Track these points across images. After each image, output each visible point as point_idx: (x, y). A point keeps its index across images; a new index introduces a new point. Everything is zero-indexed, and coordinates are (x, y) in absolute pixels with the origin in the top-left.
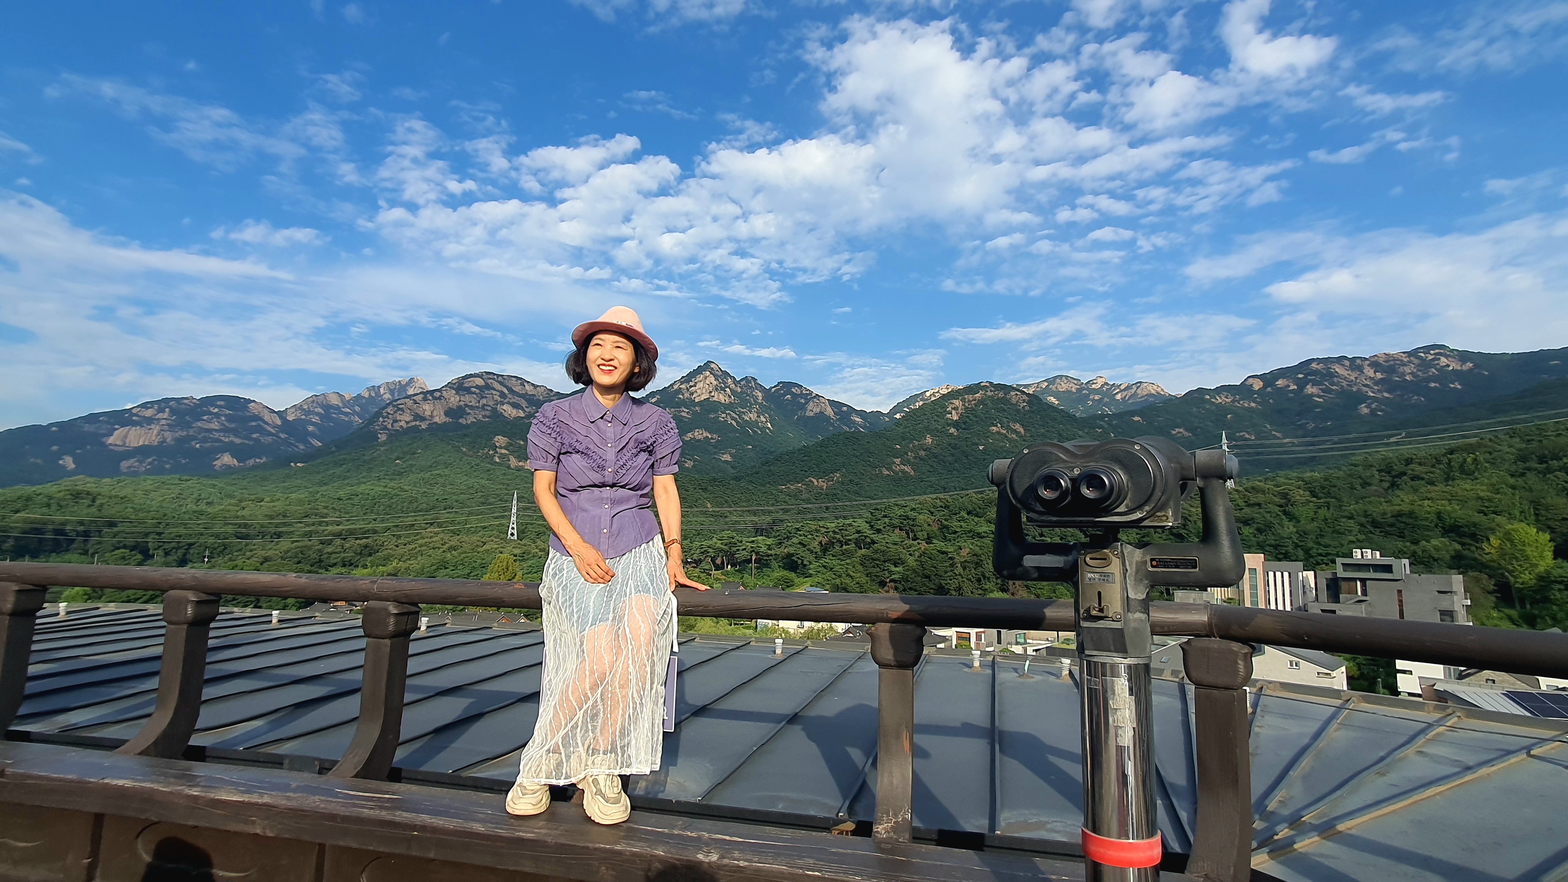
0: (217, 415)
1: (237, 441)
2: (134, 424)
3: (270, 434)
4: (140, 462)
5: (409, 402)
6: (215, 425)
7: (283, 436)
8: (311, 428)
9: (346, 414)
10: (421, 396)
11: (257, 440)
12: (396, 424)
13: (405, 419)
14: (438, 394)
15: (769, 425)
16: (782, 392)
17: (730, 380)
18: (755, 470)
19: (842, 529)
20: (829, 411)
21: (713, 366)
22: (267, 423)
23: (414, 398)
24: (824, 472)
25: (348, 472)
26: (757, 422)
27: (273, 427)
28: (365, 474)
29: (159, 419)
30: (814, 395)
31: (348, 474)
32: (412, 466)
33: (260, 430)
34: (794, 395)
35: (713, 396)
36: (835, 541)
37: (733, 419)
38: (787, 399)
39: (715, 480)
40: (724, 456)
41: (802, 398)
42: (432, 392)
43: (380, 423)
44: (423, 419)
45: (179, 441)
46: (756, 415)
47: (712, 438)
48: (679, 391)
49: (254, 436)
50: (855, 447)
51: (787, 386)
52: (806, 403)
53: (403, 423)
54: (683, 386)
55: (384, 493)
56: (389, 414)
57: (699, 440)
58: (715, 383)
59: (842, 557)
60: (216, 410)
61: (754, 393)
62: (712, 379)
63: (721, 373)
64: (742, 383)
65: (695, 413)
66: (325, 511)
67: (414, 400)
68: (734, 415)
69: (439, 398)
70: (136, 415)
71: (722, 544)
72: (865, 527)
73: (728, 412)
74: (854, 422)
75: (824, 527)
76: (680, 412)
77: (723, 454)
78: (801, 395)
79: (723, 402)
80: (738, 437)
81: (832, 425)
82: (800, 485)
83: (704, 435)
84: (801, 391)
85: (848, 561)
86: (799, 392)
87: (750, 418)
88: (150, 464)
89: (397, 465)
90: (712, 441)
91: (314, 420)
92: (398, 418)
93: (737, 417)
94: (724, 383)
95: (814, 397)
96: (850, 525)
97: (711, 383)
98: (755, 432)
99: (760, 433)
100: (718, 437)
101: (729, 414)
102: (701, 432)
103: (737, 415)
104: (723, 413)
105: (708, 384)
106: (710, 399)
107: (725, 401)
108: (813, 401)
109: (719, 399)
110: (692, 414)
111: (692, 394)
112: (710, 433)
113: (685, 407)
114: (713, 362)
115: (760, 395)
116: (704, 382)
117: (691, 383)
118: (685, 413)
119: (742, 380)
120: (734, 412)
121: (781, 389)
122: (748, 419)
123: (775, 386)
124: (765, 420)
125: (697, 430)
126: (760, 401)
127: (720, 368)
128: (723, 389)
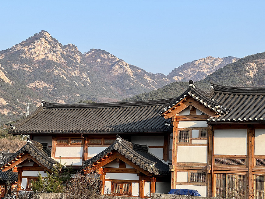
15: (89, 80)
16: (94, 56)
17: (59, 46)
20: (130, 72)
21: (46, 34)
26: (80, 77)
30: (118, 60)
34: (103, 59)
35: (48, 57)
37: (64, 74)
38: (98, 63)
46: (78, 72)
47: (49, 88)
48: (21, 51)
51: (98, 53)
52: (113, 65)
54: (26, 48)
57: (39, 89)
58: (49, 47)
61: (75, 56)
62: (46, 44)
63: (52, 40)
64: (67, 48)
65: (35, 69)
68: (64, 72)
73: (60, 69)
74: (147, 80)
76: (23, 67)
78: (108, 59)
79: (56, 61)
80: (69, 87)
81: (132, 82)
83: (43, 85)
84: (108, 57)
86: (106, 57)
87: (75, 75)
90: (49, 90)
93: (66, 73)
94: (55, 48)
95: (118, 61)
97: (46, 47)
98: (80, 85)
99: (83, 85)
100: (54, 87)
101: (61, 71)
102: (41, 83)
103: (66, 71)
104: (57, 69)
105: (44, 48)
106: (46, 59)
107: (57, 60)
108: (118, 64)
109: (52, 59)
110: (32, 69)
111: (32, 54)
112: (48, 83)
113: (27, 64)
114: (46, 32)
115: (79, 58)
116: (41, 46)
117: (31, 47)
118: (27, 68)
119: (66, 46)
120: (64, 69)
121: (92, 55)
122: (73, 75)
123: (89, 52)
124: (86, 76)
125: (38, 81)
126: (79, 62)
127: (51, 36)
128: (55, 52)
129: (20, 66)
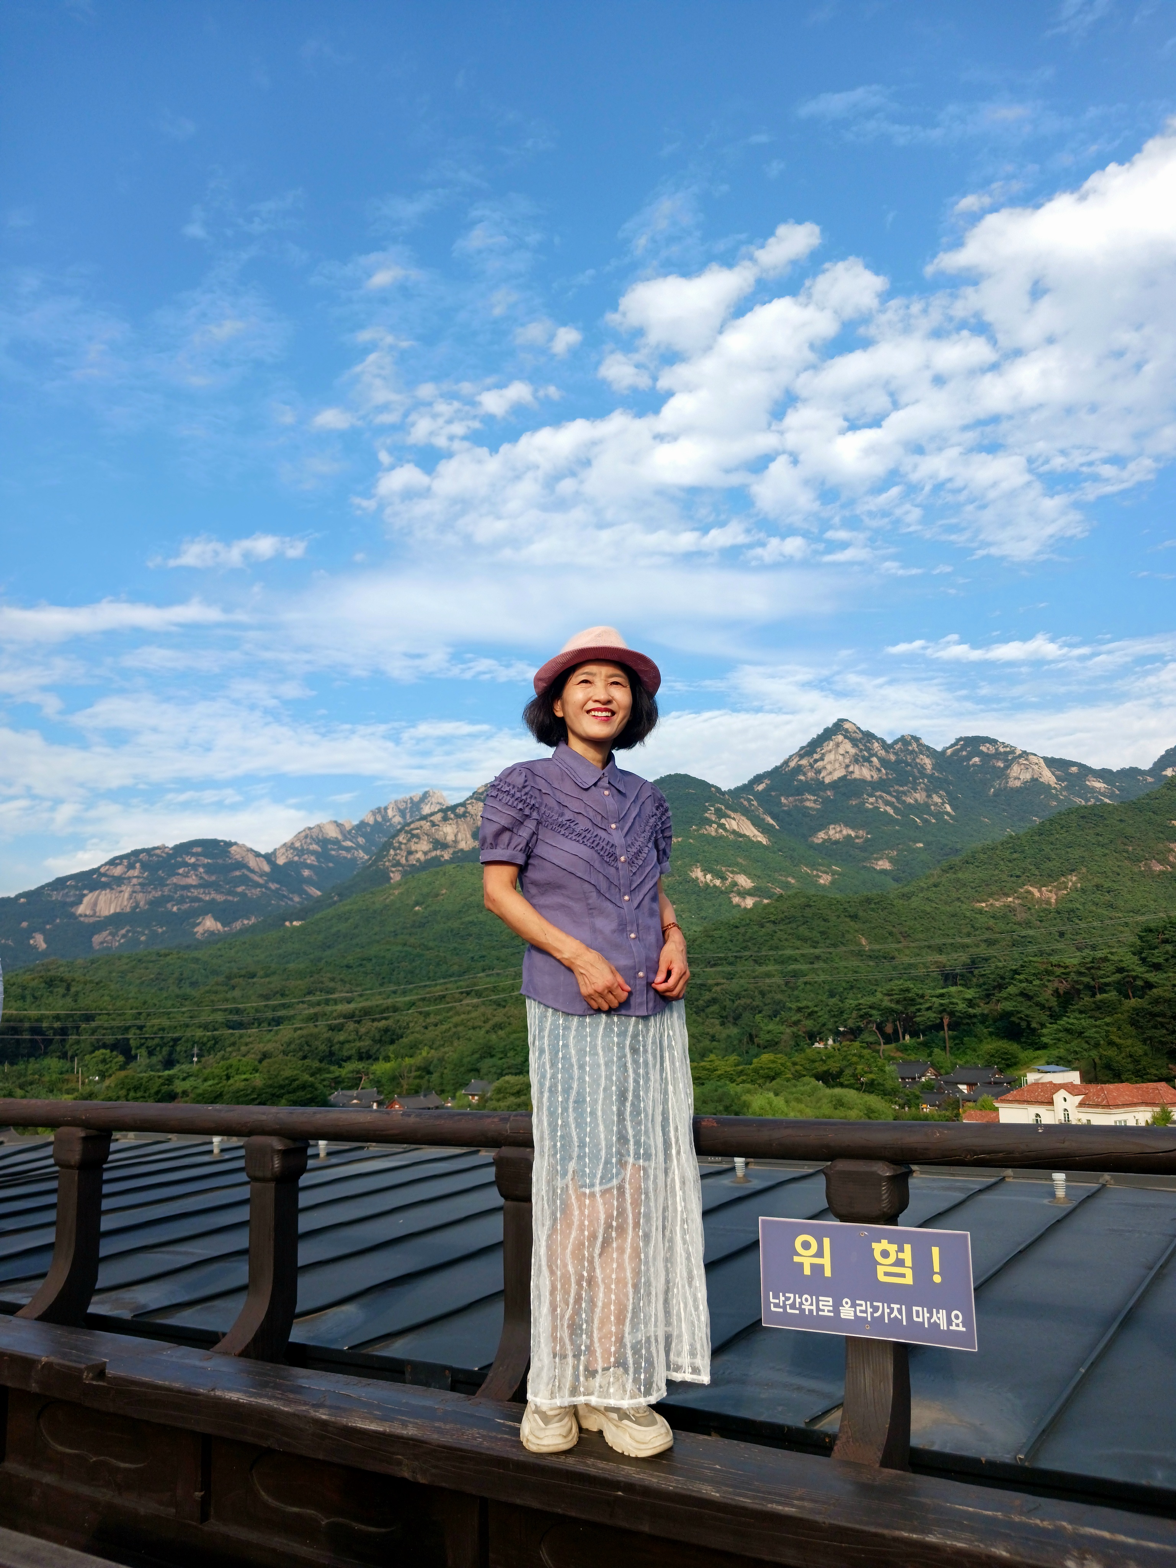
0: (194, 867)
1: (220, 898)
2: (104, 886)
3: (257, 885)
4: (113, 934)
5: (426, 825)
6: (192, 880)
7: (273, 886)
8: (306, 873)
9: (348, 849)
10: (439, 816)
11: (243, 895)
12: (411, 857)
13: (422, 848)
14: (461, 810)
15: (948, 808)
16: (964, 753)
17: (876, 745)
18: (931, 881)
19: (1092, 968)
20: (1048, 776)
21: (847, 726)
22: (253, 871)
23: (432, 818)
24: (1050, 876)
25: (356, 927)
26: (927, 805)
27: (261, 876)
28: (377, 929)
29: (129, 878)
30: (1018, 752)
31: (356, 931)
32: (435, 913)
33: (245, 880)
34: (985, 756)
35: (852, 772)
36: (1081, 987)
37: (887, 803)
38: (974, 765)
39: (868, 900)
40: (880, 863)
41: (998, 759)
42: (453, 808)
43: (391, 858)
44: (444, 846)
45: (154, 903)
46: (924, 794)
47: (857, 837)
48: (799, 769)
49: (240, 889)
50: (1099, 830)
51: (972, 743)
52: (1008, 767)
53: (420, 855)
54: (804, 762)
55: (403, 954)
56: (400, 843)
57: (837, 842)
58: (853, 751)
59: (1097, 1014)
60: (193, 860)
61: (918, 761)
62: (847, 746)
63: (860, 736)
64: (897, 747)
65: (826, 801)
66: (332, 984)
67: (431, 821)
68: (889, 798)
69: (464, 815)
70: (104, 875)
71: (891, 1001)
72: (1131, 961)
73: (878, 794)
74: (1093, 790)
75: (1059, 966)
76: (802, 801)
77: (877, 859)
78: (997, 755)
79: (869, 778)
80: (898, 831)
81: (1055, 798)
82: (1010, 899)
83: (845, 832)
84: (997, 749)
85: (1108, 1020)
86: (992, 750)
87: (916, 800)
88: (124, 936)
89: (416, 913)
90: (857, 841)
91: (309, 861)
92: (413, 848)
93: (894, 800)
94: (868, 750)
95: (1020, 756)
96: (1105, 959)
97: (847, 752)
98: (926, 821)
99: (934, 821)
100: (867, 834)
101: (881, 797)
102: (838, 829)
103: (894, 796)
104: (871, 796)
105: (843, 755)
106: (849, 777)
107: (872, 777)
108: (1018, 763)
109: (861, 775)
110: (822, 803)
111: (819, 772)
112: (853, 828)
113: (809, 793)
114: (847, 720)
115: (927, 762)
116: (836, 753)
117: (816, 756)
118: (810, 802)
119: (896, 742)
120: (889, 793)
121: (961, 750)
122: (912, 801)
123: (952, 746)
124: (940, 800)
125: (832, 826)
126: (929, 772)
127: (859, 728)
128: (867, 760)
129: (795, 800)
